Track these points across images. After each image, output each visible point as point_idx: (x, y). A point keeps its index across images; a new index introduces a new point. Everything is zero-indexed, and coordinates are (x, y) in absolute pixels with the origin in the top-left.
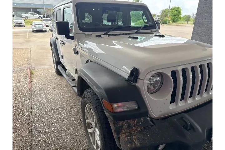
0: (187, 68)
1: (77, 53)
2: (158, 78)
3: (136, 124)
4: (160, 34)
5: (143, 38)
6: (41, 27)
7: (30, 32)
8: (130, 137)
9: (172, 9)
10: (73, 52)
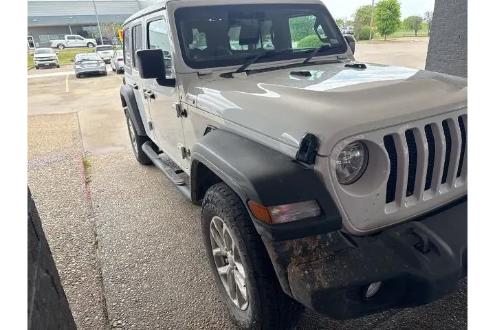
0: (416, 129)
1: (185, 114)
2: (359, 153)
3: (320, 247)
4: (355, 63)
5: (319, 74)
6: (96, 65)
7: (71, 77)
8: (308, 271)
9: (379, 6)
10: (175, 113)
